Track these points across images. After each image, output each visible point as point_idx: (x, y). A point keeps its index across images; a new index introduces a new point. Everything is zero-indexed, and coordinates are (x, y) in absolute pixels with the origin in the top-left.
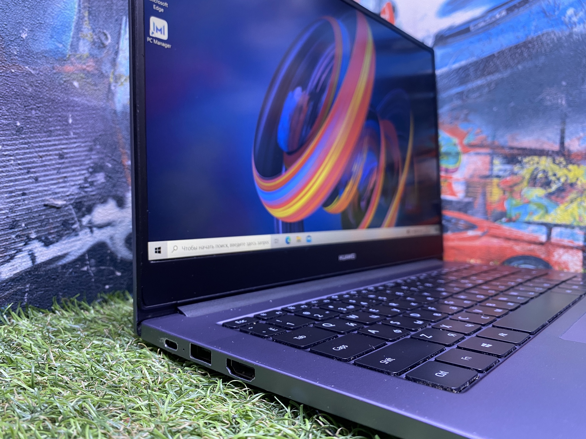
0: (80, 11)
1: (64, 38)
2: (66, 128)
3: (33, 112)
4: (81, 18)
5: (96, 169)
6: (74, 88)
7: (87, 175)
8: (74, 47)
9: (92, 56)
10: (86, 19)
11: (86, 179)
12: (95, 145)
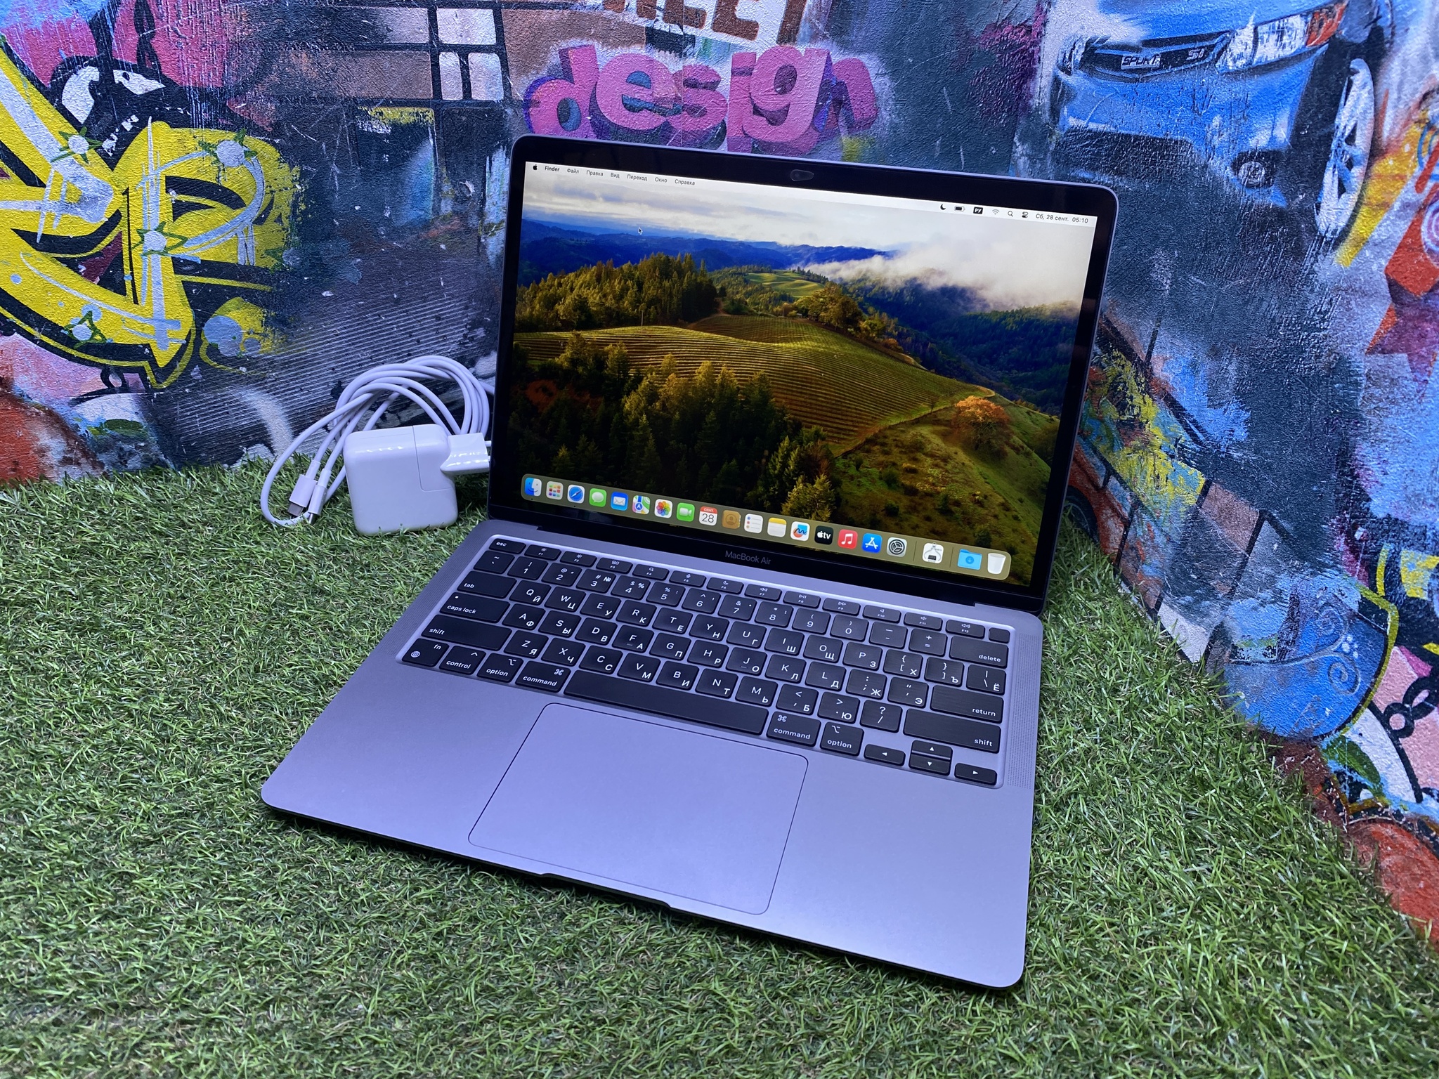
0: (437, 169)
1: (425, 203)
2: (439, 291)
3: (407, 283)
4: (439, 177)
5: (474, 325)
6: (443, 251)
7: (466, 332)
8: (436, 210)
9: (455, 213)
10: (445, 175)
11: (465, 336)
12: (470, 303)
